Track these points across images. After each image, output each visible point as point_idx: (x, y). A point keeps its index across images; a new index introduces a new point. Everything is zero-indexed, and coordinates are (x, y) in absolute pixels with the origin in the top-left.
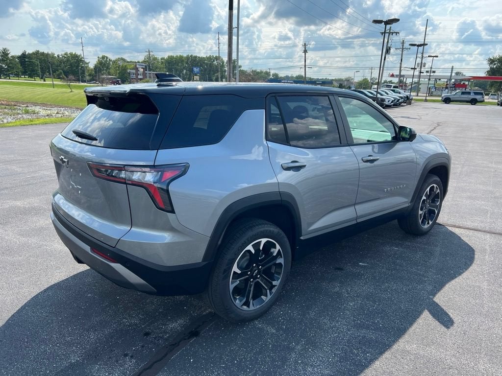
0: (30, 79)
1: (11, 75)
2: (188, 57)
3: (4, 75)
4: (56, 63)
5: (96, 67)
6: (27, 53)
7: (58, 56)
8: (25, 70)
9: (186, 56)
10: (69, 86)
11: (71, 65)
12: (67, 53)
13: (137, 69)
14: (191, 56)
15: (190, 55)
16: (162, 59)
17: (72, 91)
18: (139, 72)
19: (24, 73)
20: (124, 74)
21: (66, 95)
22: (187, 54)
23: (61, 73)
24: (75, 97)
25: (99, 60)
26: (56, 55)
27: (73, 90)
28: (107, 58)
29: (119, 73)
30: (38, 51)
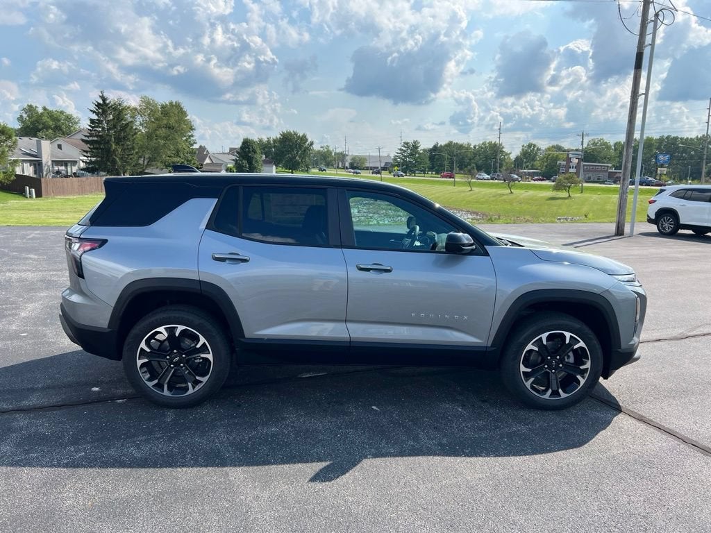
0: (437, 176)
1: (417, 172)
2: (661, 140)
3: (411, 171)
4: (469, 155)
5: (517, 158)
6: (439, 145)
7: (475, 147)
8: (433, 164)
9: (658, 138)
10: (469, 183)
11: (486, 157)
12: (485, 142)
13: (569, 160)
14: (667, 138)
15: (666, 135)
16: (616, 144)
17: (471, 190)
18: (571, 165)
19: (431, 169)
20: (553, 168)
21: (463, 194)
22: (661, 135)
23: (473, 168)
24: (472, 197)
25: (523, 150)
26: (472, 146)
27: (473, 189)
28: (535, 146)
29: (546, 166)
30: (451, 142)
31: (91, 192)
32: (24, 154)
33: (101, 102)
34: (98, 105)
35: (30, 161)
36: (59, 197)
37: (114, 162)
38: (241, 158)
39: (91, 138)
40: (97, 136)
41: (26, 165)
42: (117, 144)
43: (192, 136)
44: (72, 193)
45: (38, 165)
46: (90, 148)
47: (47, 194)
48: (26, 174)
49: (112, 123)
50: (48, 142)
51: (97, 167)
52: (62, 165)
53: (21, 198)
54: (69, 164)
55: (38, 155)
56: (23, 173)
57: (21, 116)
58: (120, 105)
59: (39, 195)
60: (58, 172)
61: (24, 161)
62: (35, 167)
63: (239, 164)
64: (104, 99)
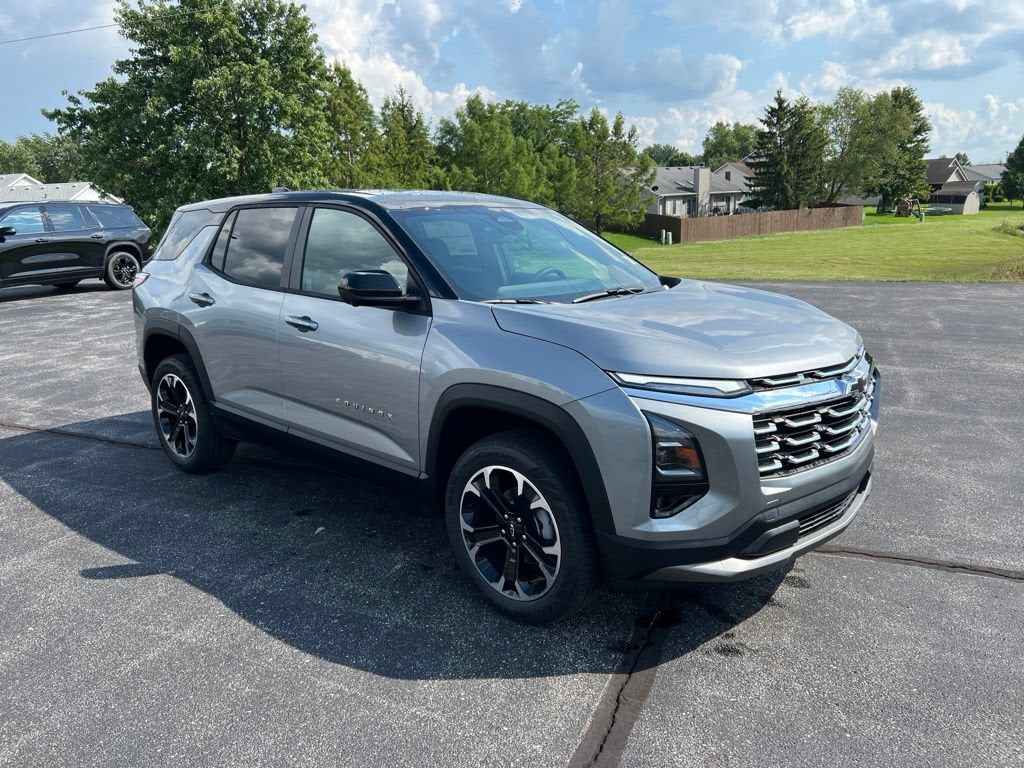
31: (744, 235)
32: (678, 188)
33: (775, 105)
34: (773, 112)
35: (683, 197)
36: (701, 242)
37: (784, 190)
38: (1014, 169)
39: (757, 160)
40: (766, 156)
41: (679, 203)
42: (791, 164)
43: (923, 140)
44: (718, 236)
45: (692, 202)
46: (756, 174)
47: (687, 239)
48: (678, 214)
49: (787, 135)
50: (708, 170)
51: (761, 199)
52: (723, 200)
53: (656, 244)
54: (732, 198)
55: (694, 189)
56: (674, 212)
57: (708, 139)
58: (803, 107)
59: (676, 240)
60: (716, 210)
61: (678, 197)
62: (689, 205)
63: (1010, 181)
64: (780, 101)
